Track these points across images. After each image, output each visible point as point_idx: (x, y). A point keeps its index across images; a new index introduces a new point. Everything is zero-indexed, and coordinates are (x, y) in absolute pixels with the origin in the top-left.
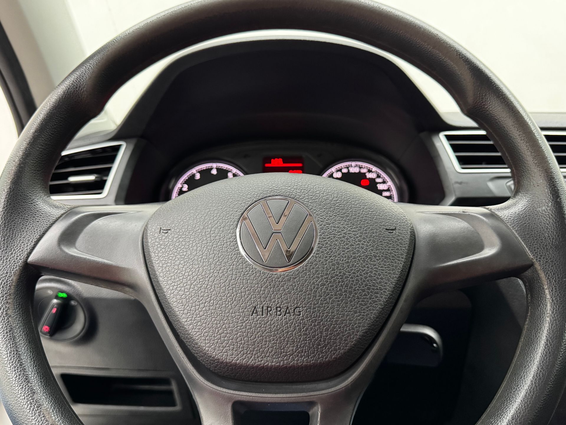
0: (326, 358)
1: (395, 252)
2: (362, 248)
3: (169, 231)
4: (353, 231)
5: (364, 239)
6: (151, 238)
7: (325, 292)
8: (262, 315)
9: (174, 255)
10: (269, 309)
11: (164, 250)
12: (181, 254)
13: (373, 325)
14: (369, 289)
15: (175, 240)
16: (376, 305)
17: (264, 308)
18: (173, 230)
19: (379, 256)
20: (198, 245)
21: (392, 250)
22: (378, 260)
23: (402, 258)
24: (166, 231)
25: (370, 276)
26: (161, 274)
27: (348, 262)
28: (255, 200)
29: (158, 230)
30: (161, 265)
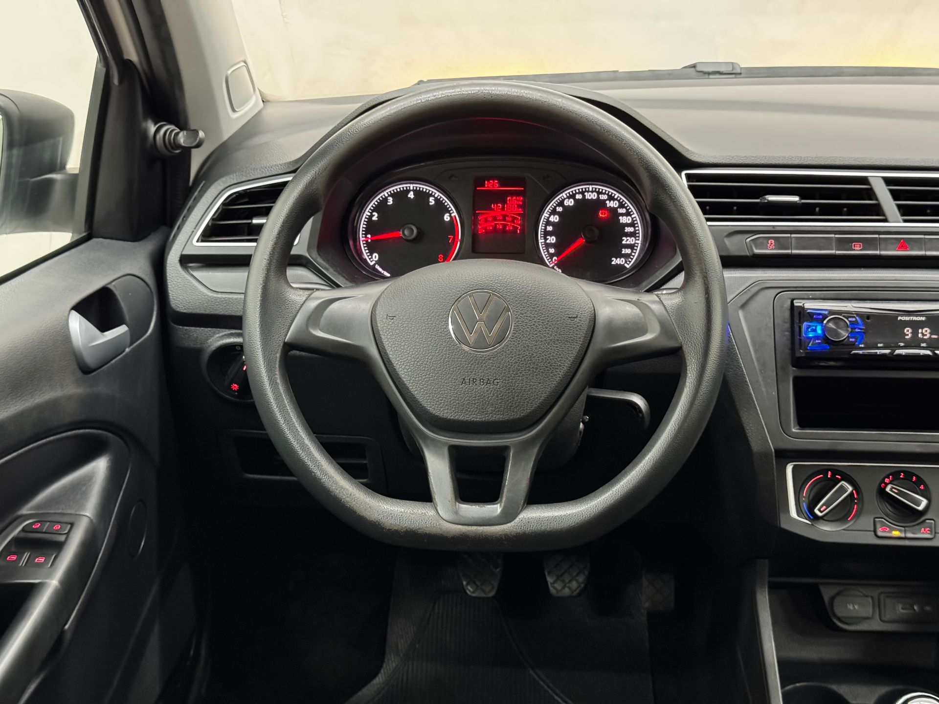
0: (516, 416)
1: (575, 336)
2: (548, 334)
3: (395, 318)
4: (542, 320)
5: (550, 326)
6: (380, 323)
7: (517, 368)
8: (469, 384)
9: (400, 337)
10: (475, 380)
11: (391, 333)
12: (406, 337)
13: (553, 392)
14: (551, 366)
15: (400, 325)
16: (556, 377)
17: (471, 380)
18: (397, 317)
19: (561, 340)
20: (419, 330)
21: (572, 335)
22: (560, 343)
23: (580, 341)
24: (392, 318)
25: (553, 356)
26: (391, 353)
27: (536, 345)
28: (463, 293)
29: (386, 316)
30: (390, 345)
